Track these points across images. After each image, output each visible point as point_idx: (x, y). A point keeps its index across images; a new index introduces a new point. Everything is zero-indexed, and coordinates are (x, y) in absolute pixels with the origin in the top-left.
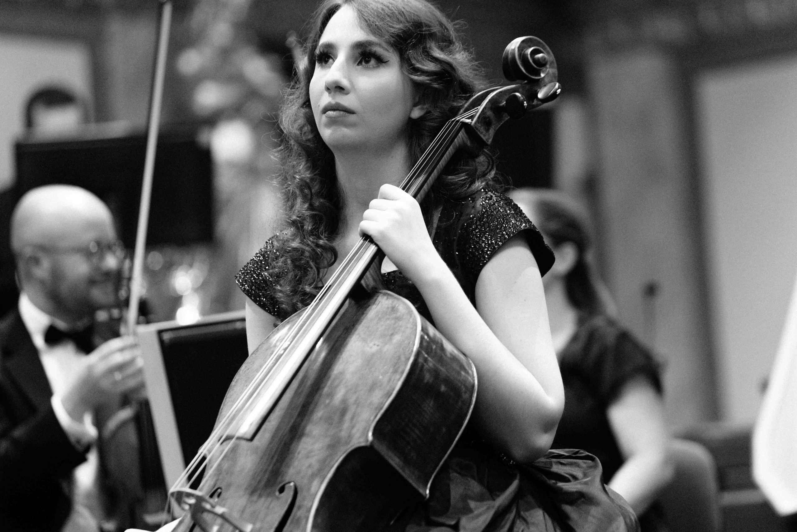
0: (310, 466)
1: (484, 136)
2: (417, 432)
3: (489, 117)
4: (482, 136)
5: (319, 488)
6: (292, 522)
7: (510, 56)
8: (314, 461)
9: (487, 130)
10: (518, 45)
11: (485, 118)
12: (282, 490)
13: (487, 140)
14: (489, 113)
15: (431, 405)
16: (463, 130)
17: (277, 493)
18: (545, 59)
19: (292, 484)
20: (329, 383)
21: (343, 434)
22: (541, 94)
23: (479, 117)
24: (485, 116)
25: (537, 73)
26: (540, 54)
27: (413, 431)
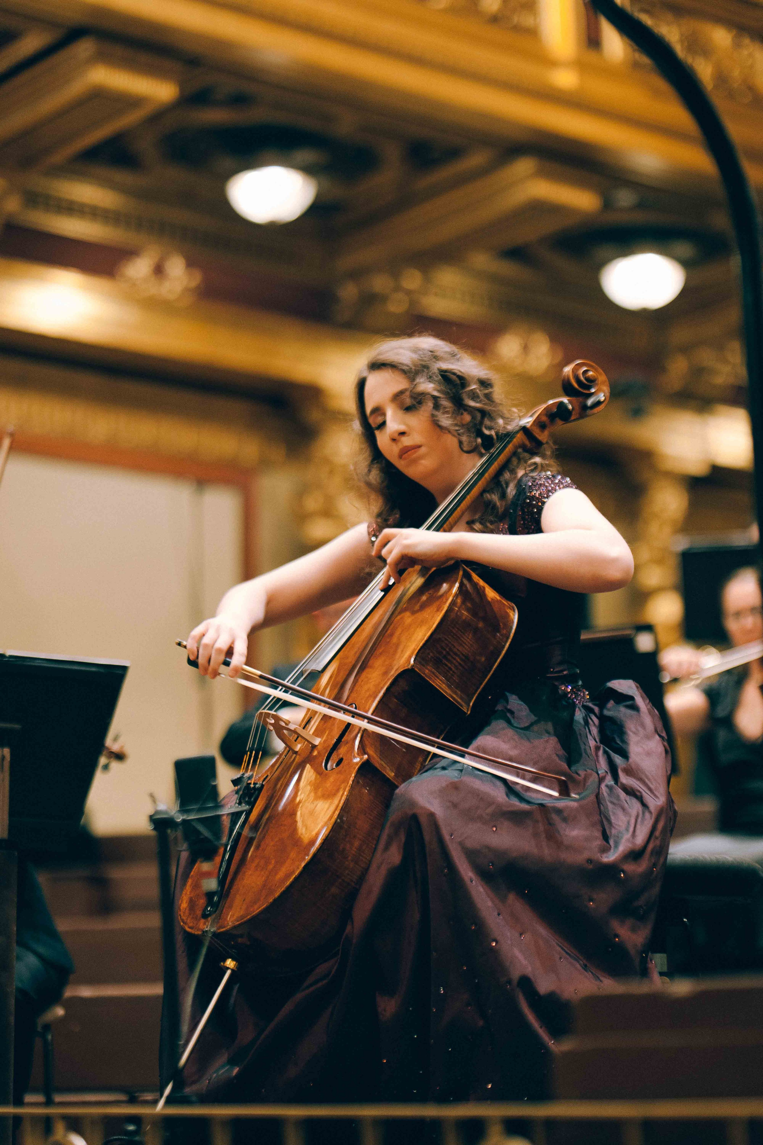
0: (369, 690)
1: (540, 436)
2: (458, 659)
3: (544, 422)
4: (537, 436)
5: (371, 704)
6: (348, 735)
7: (566, 377)
8: (371, 686)
9: (543, 431)
10: (574, 366)
11: (539, 422)
13: (543, 440)
14: (544, 418)
16: (521, 432)
18: (594, 376)
19: (354, 705)
20: (392, 627)
21: (395, 663)
22: (590, 402)
23: (534, 421)
24: (540, 421)
25: (589, 388)
26: (591, 373)
27: (454, 659)
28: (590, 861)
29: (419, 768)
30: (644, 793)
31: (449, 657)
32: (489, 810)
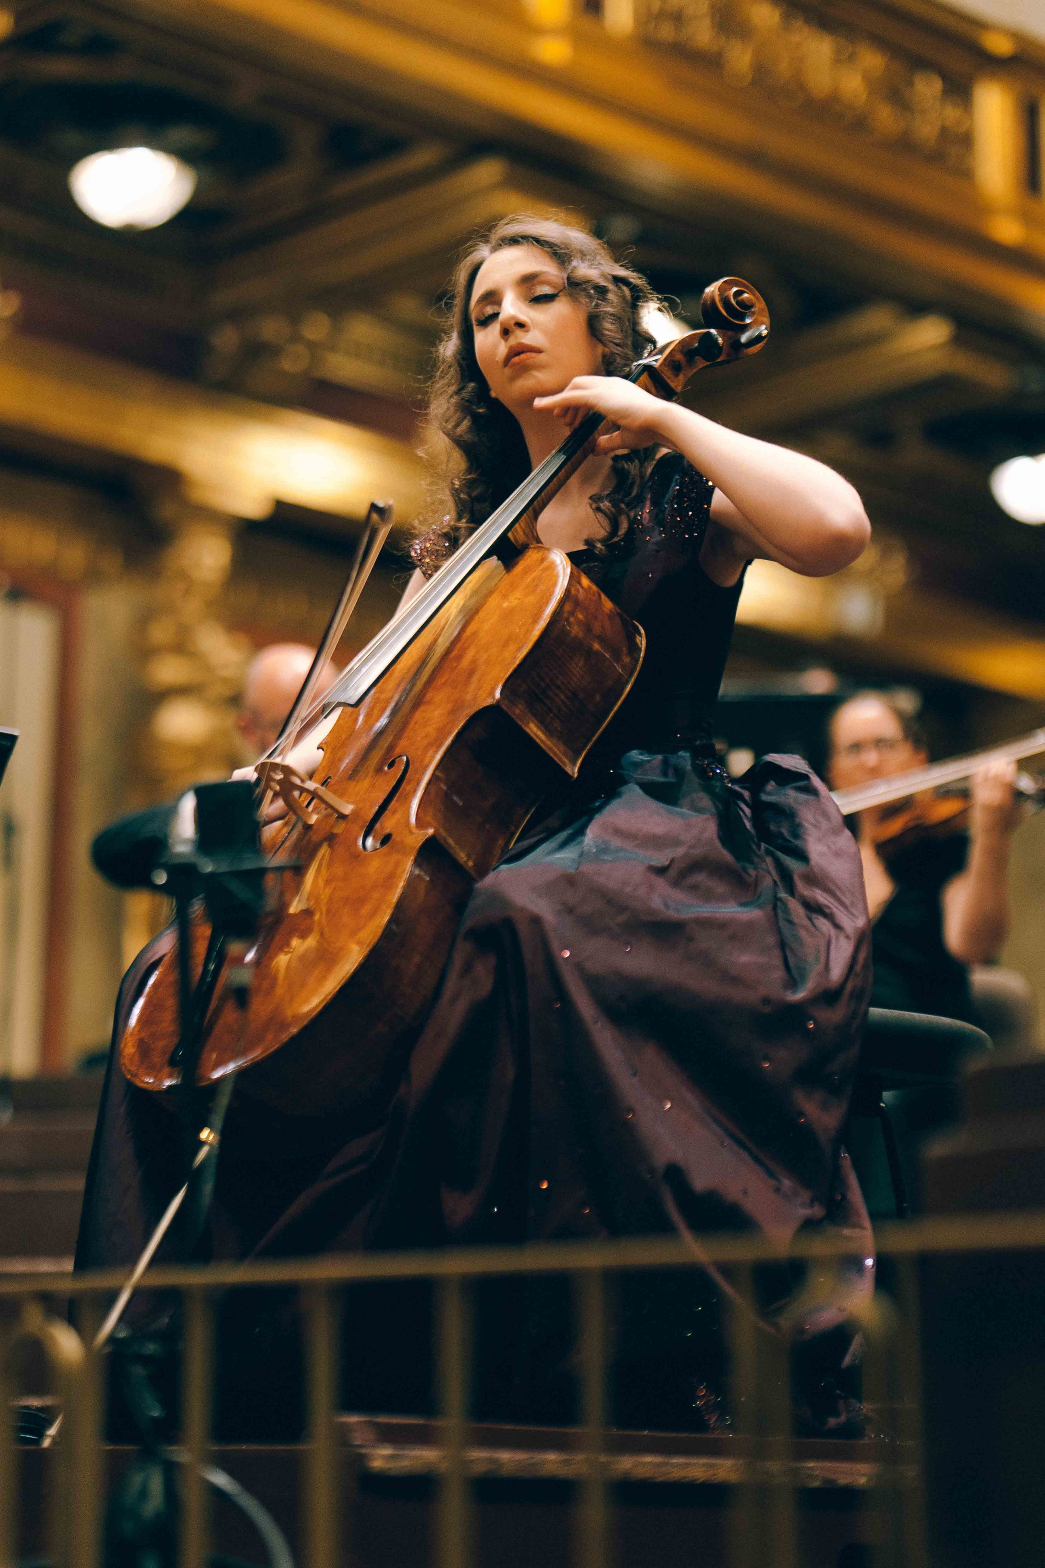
0: (427, 736)
1: (672, 381)
2: (563, 697)
3: (679, 361)
4: (669, 381)
5: (433, 757)
6: (397, 801)
7: (710, 302)
8: (431, 730)
9: (677, 376)
10: (719, 285)
11: (673, 361)
12: (391, 765)
13: (675, 386)
14: (679, 357)
15: (580, 665)
16: (646, 374)
17: (386, 768)
18: (750, 300)
19: (405, 758)
21: (469, 697)
22: (744, 338)
23: (665, 359)
24: (673, 359)
25: (742, 317)
26: (746, 295)
27: (557, 695)
28: (766, 1001)
29: (498, 855)
30: (835, 910)
31: (550, 693)
32: (622, 918)
